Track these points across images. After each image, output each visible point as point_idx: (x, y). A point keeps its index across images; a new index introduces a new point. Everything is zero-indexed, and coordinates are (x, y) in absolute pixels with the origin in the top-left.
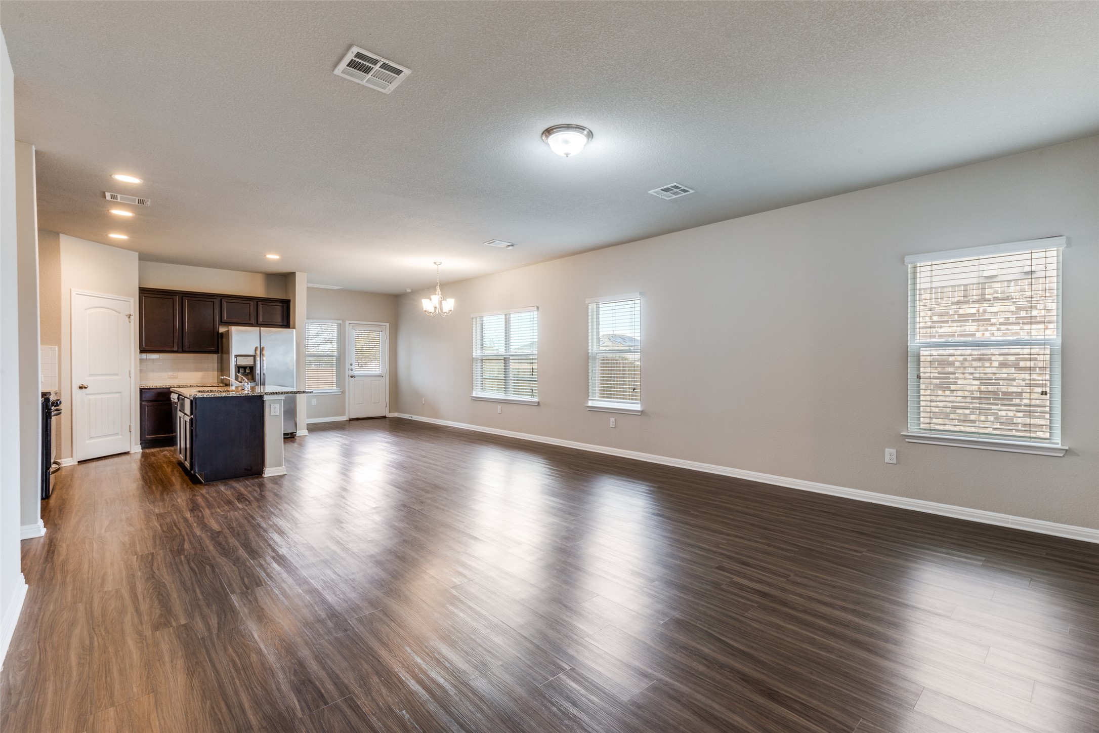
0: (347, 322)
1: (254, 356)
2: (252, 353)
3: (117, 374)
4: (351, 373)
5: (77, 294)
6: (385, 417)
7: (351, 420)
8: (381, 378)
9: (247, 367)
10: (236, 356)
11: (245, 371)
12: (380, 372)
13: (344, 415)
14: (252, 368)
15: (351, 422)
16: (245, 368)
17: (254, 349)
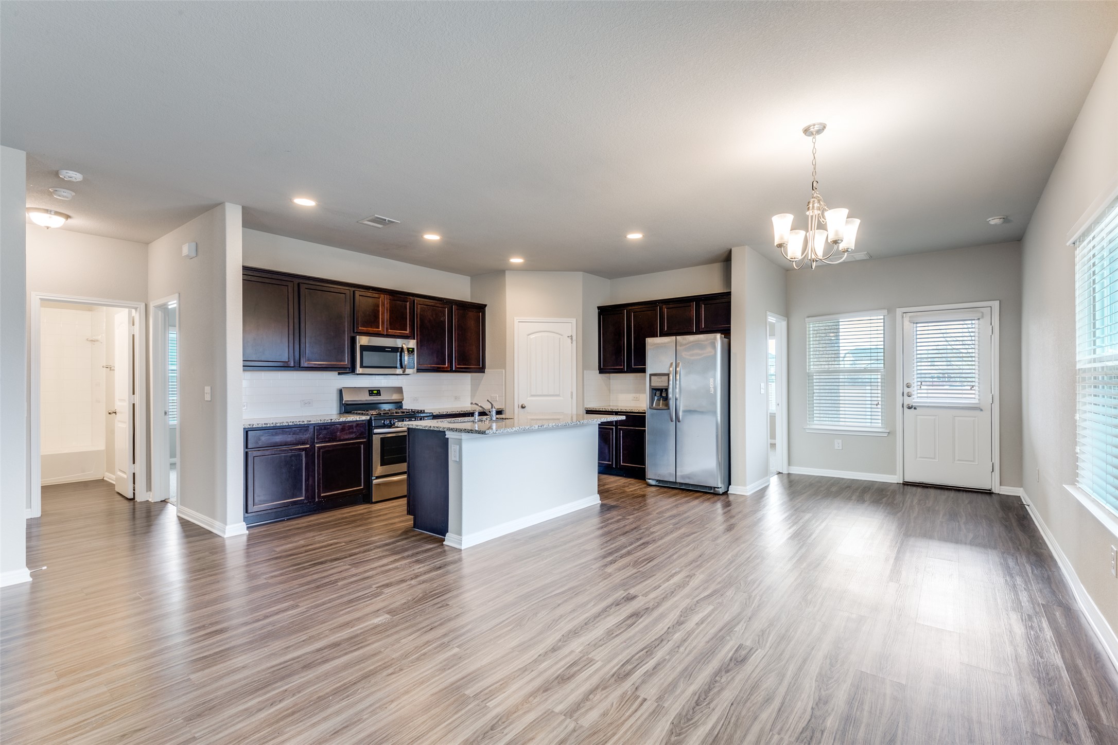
0: (899, 311)
1: (668, 375)
2: (666, 372)
3: (558, 395)
4: (908, 401)
5: (519, 322)
6: (989, 493)
7: (906, 484)
8: (978, 413)
9: (662, 389)
10: (651, 375)
11: (661, 395)
12: (976, 401)
13: (893, 472)
14: (667, 390)
15: (906, 487)
16: (661, 390)
17: (669, 364)
